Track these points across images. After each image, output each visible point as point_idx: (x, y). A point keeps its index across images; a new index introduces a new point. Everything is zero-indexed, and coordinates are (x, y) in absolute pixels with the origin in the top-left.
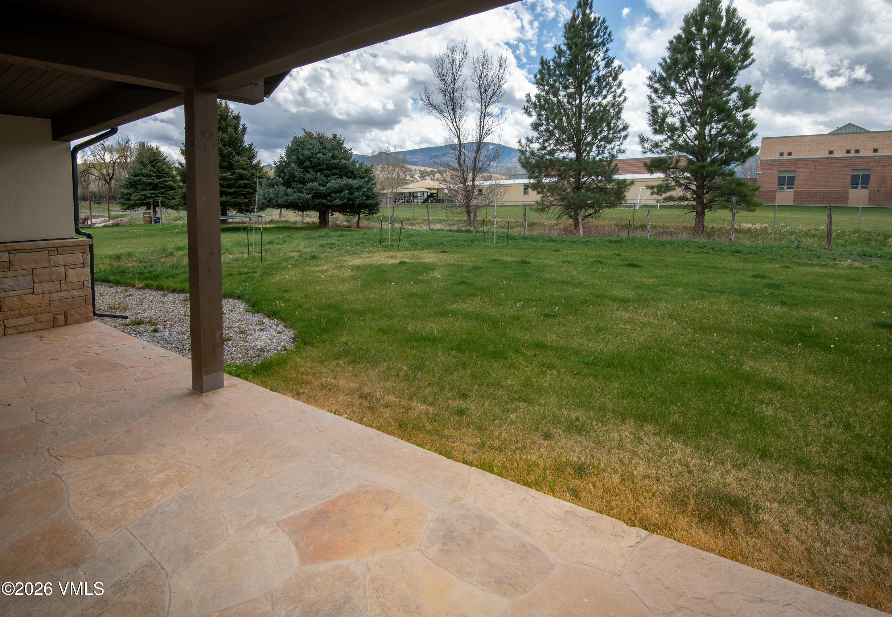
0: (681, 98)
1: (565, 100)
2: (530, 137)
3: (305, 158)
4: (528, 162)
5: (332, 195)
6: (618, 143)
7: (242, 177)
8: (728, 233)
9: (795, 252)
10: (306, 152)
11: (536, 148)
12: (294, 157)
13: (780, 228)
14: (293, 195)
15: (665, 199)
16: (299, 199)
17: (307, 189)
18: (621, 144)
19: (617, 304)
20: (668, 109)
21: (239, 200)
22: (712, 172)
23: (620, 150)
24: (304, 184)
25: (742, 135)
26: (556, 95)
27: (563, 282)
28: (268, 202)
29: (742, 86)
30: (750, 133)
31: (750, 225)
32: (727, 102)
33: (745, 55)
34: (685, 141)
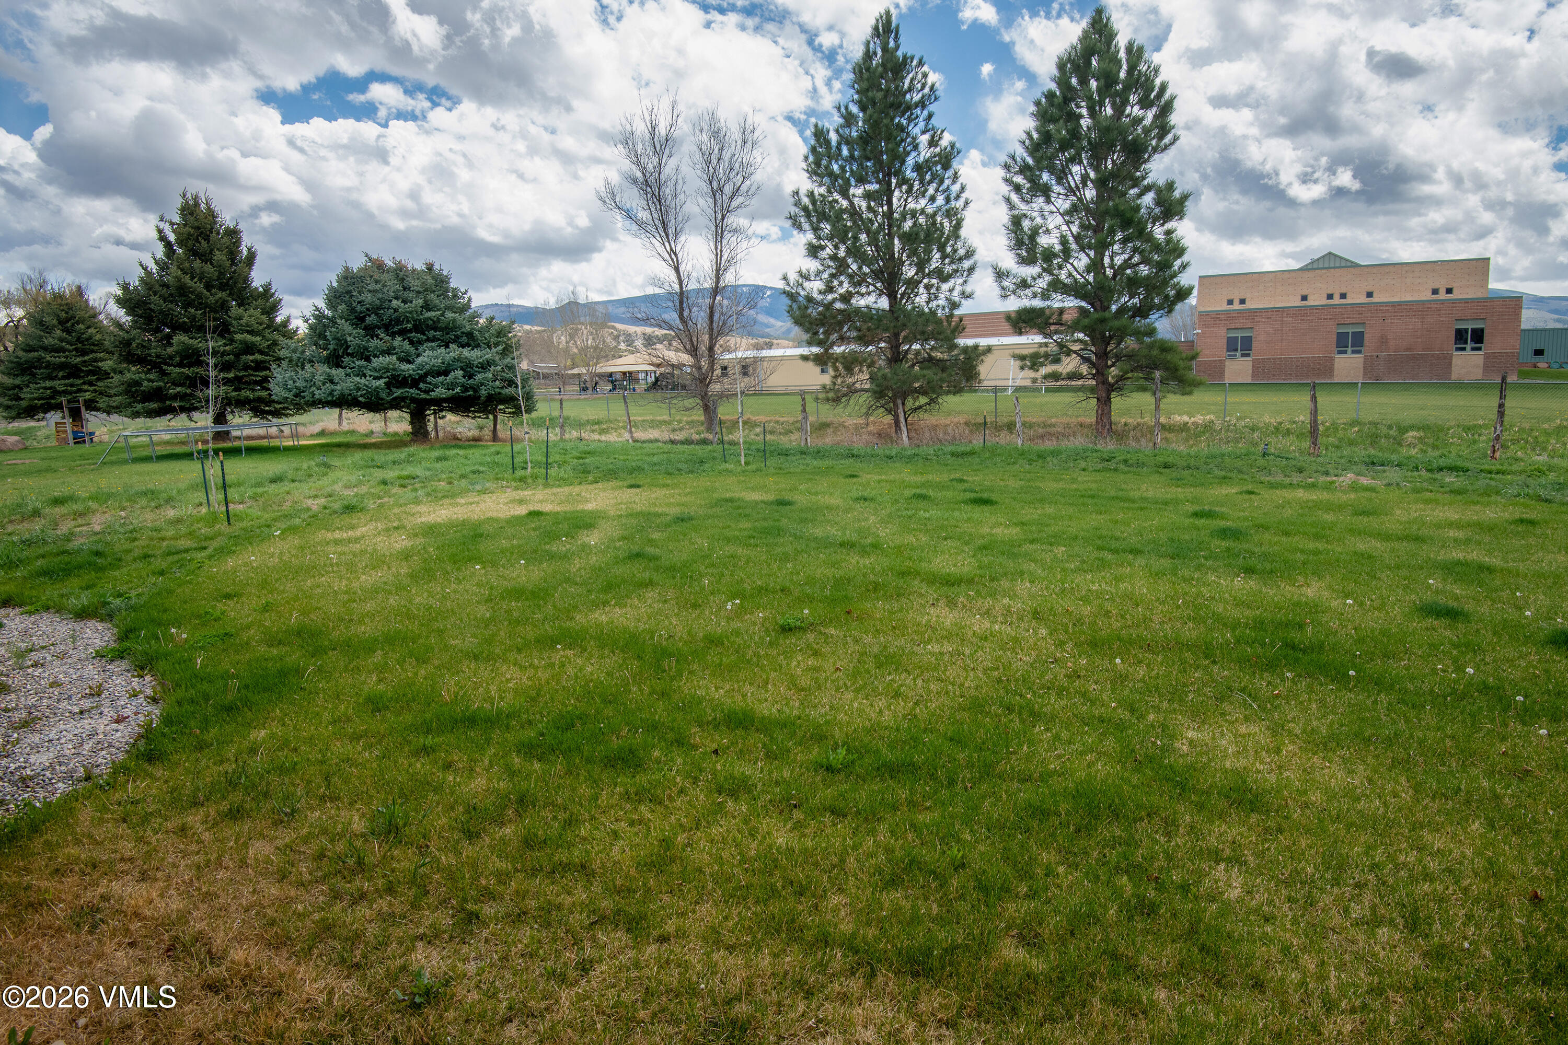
0: (1060, 201)
1: (864, 205)
2: (804, 271)
3: (368, 309)
4: (804, 316)
5: (429, 379)
6: (960, 281)
7: (249, 349)
8: (1151, 432)
9: (1261, 462)
10: (368, 298)
11: (815, 289)
12: (342, 307)
13: (1234, 421)
14: (346, 382)
15: (1045, 377)
16: (358, 389)
17: (375, 370)
18: (965, 282)
19: (935, 591)
20: (1039, 220)
21: (246, 394)
22: (1118, 329)
23: (963, 293)
24: (368, 359)
25: (1164, 266)
26: (845, 193)
27: (842, 545)
28: (296, 396)
29: (1161, 182)
30: (1177, 263)
31: (1185, 418)
32: (1138, 208)
33: (1163, 127)
34: (1070, 275)
